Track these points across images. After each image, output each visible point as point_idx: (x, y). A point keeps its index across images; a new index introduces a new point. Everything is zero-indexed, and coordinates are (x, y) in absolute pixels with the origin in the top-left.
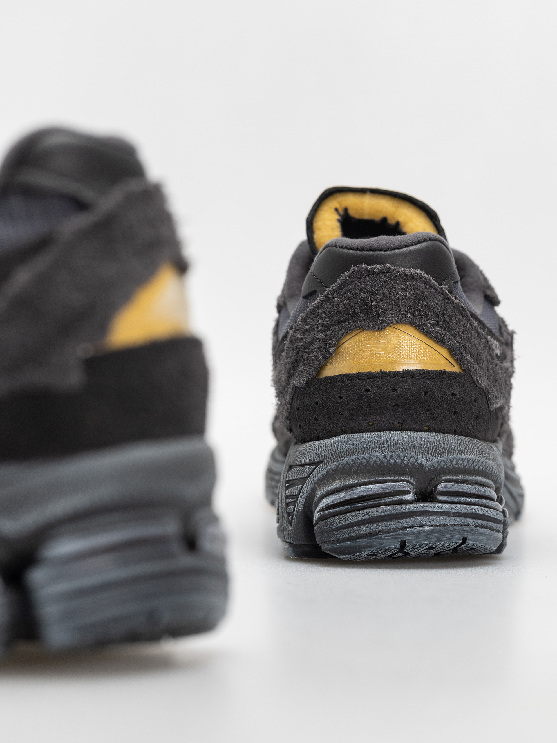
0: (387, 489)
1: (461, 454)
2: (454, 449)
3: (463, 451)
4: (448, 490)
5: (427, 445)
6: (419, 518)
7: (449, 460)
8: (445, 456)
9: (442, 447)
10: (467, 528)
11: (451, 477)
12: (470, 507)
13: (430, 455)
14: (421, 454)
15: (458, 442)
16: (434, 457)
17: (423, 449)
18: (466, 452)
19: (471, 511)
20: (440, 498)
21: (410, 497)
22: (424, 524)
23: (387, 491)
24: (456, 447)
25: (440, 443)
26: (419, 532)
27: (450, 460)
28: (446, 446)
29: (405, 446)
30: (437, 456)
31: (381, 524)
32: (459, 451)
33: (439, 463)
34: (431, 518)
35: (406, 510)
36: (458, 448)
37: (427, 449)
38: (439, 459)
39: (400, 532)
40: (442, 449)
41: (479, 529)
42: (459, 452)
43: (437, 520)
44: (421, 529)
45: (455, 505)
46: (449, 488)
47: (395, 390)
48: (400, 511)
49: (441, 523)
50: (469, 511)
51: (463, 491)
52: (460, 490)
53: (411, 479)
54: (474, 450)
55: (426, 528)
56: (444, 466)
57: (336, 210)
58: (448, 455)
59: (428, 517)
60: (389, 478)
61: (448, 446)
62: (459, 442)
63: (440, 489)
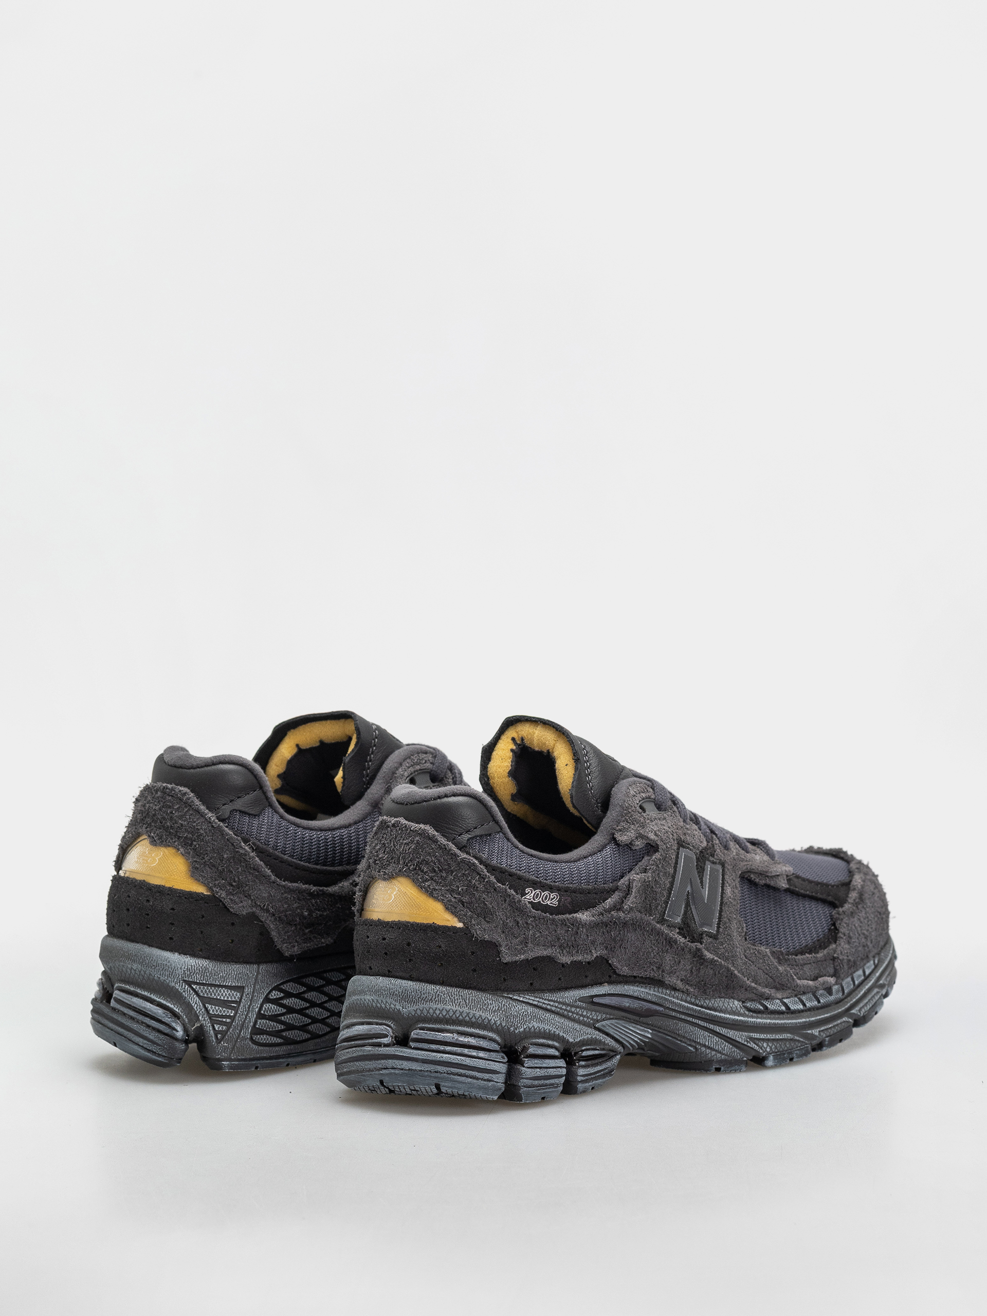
0: (370, 1031)
1: (438, 1004)
2: (431, 999)
3: (441, 1001)
4: (420, 1037)
5: (405, 993)
6: (390, 1061)
7: (425, 1009)
8: (420, 1005)
9: (419, 996)
10: (437, 1075)
11: (427, 1025)
12: (439, 1055)
13: (407, 1003)
14: (398, 1001)
15: (437, 992)
16: (409, 1005)
17: (401, 996)
18: (444, 1002)
19: (441, 1059)
20: (412, 1044)
21: (385, 1041)
22: (395, 1067)
23: (371, 1033)
24: (434, 997)
25: (417, 992)
26: (391, 1074)
27: (426, 1009)
28: (423, 995)
29: (386, 992)
30: (412, 1004)
31: (364, 1063)
32: (436, 1001)
33: (416, 1011)
34: (401, 1062)
35: (380, 1053)
36: (435, 998)
37: (404, 997)
38: (415, 1008)
39: (377, 1072)
40: (418, 998)
41: (452, 1076)
42: (435, 1002)
43: (406, 1065)
44: (393, 1071)
45: (424, 1052)
46: (421, 1036)
47: (384, 939)
48: (376, 1053)
49: (411, 1068)
50: (438, 1059)
51: (436, 1039)
52: (433, 1038)
53: (392, 1023)
54: (456, 1002)
55: (397, 1072)
56: (421, 1014)
57: (513, 739)
58: (423, 1004)
59: (398, 1061)
60: (375, 1021)
61: (425, 996)
62: (438, 993)
63: (414, 1034)
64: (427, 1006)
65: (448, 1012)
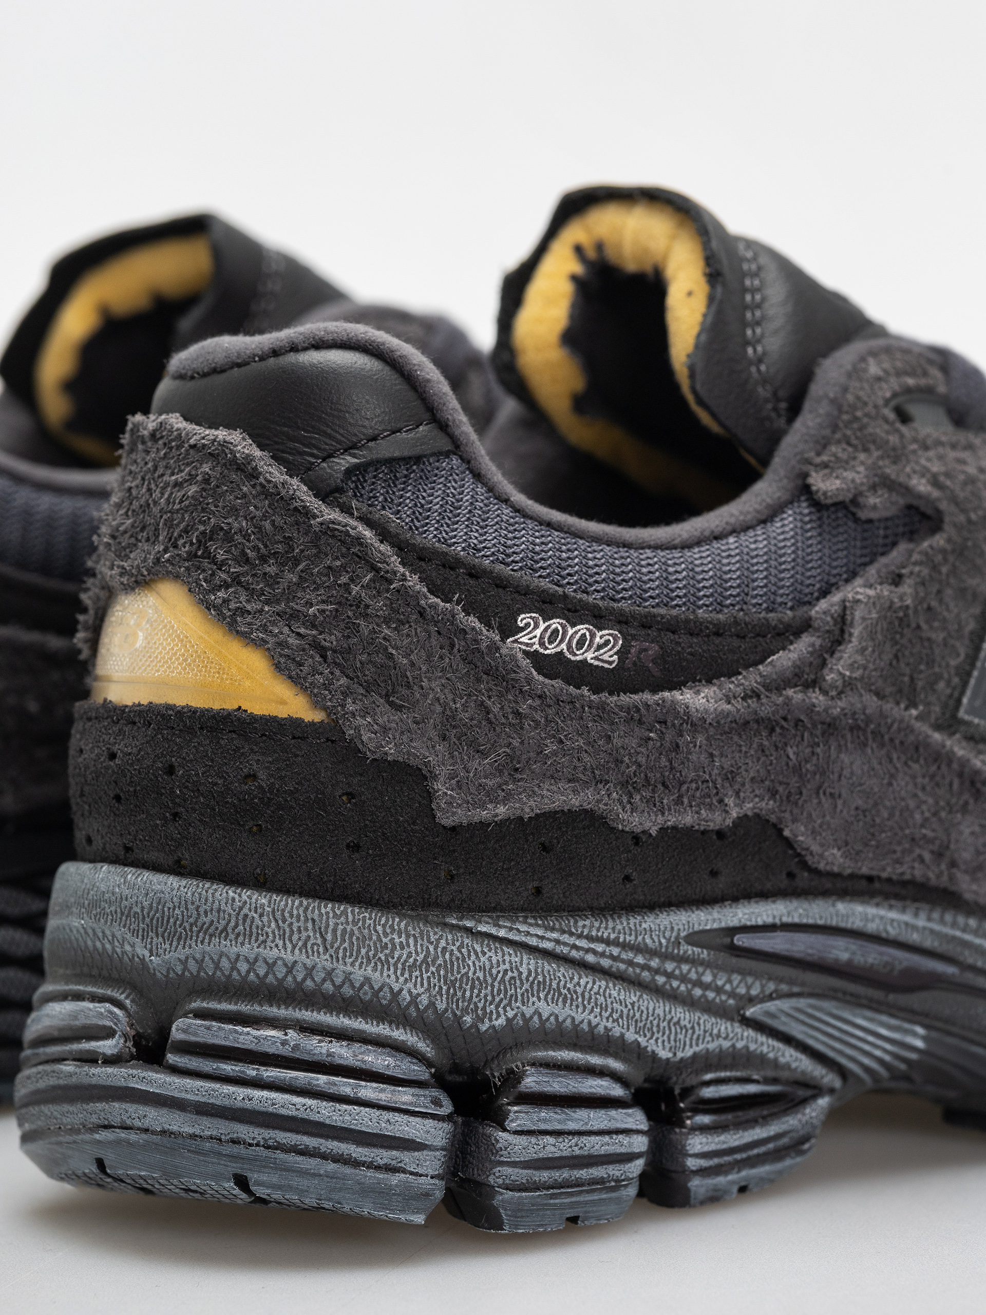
0: (76, 1018)
1: (242, 944)
2: (225, 929)
3: (251, 936)
4: (193, 1039)
5: (157, 911)
6: (116, 1105)
7: (207, 959)
8: (193, 944)
9: (192, 920)
10: (240, 1150)
11: (214, 1005)
12: (242, 1092)
13: (161, 939)
14: (140, 933)
15: (241, 908)
16: (167, 946)
17: (147, 920)
18: (261, 938)
19: (248, 1105)
20: (171, 1058)
21: (108, 1046)
22: (129, 1122)
23: (77, 1023)
24: (232, 924)
25: (187, 909)
26: (118, 1142)
27: (212, 958)
28: (203, 918)
29: (113, 908)
30: (175, 944)
31: (58, 1108)
32: (238, 935)
33: (184, 963)
34: (142, 1109)
35: (94, 1081)
36: (236, 926)
37: (154, 922)
38: (182, 953)
39: (87, 1137)
40: (191, 925)
41: (280, 1155)
42: (236, 938)
43: (155, 1117)
44: (123, 1134)
45: (199, 1083)
46: (196, 1034)
47: (113, 756)
48: (86, 1081)
49: (166, 1127)
50: (239, 1104)
51: (237, 1045)
52: (228, 1043)
53: (127, 998)
54: (295, 937)
55: (133, 1137)
56: (198, 972)
57: (578, 250)
58: (202, 942)
59: (135, 1106)
60: (90, 989)
61: (207, 920)
62: (245, 910)
63: (177, 1033)
64: (212, 947)
65: (271, 966)
